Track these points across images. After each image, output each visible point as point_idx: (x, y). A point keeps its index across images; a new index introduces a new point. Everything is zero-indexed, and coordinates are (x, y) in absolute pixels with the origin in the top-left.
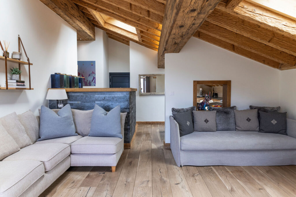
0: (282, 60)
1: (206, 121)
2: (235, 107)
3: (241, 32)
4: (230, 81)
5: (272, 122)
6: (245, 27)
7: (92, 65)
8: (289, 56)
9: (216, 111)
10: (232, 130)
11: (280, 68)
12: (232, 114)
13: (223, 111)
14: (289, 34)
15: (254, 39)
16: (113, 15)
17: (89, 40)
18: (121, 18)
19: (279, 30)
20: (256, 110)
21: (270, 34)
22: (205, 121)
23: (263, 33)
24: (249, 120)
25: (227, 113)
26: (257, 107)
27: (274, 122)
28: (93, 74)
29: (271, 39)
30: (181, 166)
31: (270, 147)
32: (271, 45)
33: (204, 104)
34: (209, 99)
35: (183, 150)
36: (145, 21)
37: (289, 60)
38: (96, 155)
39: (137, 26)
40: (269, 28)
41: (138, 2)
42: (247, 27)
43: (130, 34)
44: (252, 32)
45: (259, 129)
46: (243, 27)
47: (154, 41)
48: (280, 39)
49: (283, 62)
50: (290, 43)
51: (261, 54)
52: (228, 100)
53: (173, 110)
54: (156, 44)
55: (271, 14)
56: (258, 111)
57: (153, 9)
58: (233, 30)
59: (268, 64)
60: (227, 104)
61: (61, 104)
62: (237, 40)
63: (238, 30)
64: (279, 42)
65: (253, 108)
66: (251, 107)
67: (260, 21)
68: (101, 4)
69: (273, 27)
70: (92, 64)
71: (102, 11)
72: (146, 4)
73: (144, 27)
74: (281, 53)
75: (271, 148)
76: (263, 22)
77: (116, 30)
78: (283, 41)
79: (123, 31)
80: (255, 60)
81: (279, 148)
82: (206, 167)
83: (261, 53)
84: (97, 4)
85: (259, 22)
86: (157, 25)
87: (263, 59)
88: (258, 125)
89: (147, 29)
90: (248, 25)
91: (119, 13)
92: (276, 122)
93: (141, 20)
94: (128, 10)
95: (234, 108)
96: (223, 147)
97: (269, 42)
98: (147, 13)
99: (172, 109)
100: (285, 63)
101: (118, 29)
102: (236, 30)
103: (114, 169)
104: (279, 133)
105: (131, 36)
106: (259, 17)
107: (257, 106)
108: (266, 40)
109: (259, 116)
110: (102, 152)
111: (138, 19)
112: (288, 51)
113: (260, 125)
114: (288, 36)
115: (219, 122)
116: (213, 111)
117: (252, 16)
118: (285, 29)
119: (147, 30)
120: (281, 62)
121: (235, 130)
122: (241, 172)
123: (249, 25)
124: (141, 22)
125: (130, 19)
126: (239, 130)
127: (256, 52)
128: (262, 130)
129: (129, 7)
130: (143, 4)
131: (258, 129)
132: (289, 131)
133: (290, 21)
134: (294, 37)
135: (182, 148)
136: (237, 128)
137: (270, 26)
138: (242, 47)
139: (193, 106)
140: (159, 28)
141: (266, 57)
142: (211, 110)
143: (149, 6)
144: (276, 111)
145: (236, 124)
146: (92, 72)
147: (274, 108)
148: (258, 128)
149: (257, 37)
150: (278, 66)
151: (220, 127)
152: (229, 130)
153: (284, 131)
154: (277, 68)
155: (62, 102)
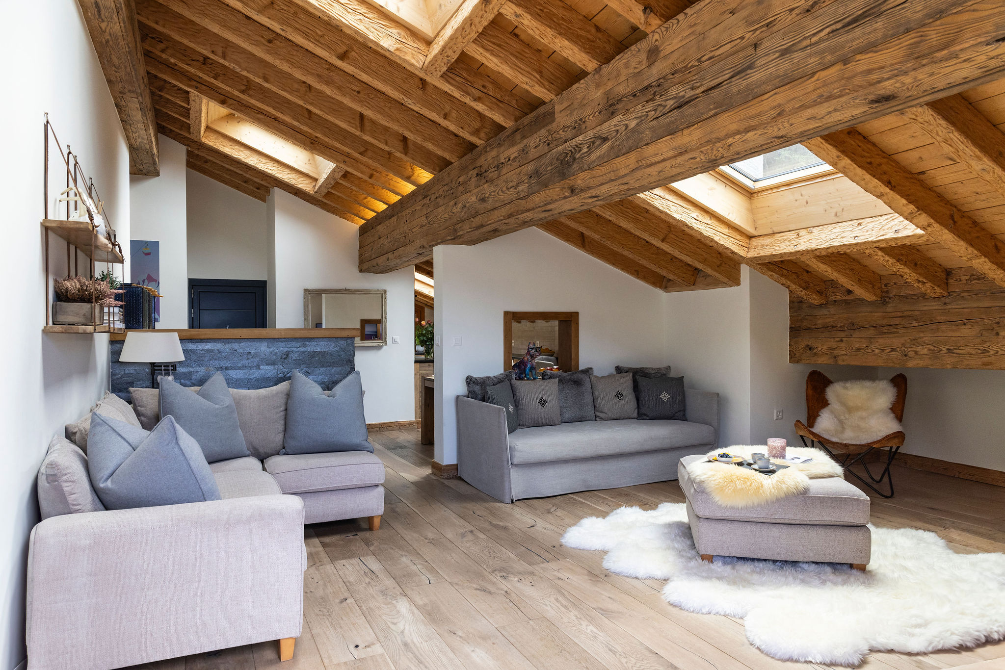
0: (675, 274)
1: (542, 402)
2: (591, 369)
3: (617, 219)
4: (577, 313)
5: (662, 396)
6: (626, 210)
7: (149, 254)
8: (685, 265)
9: (557, 379)
10: (589, 420)
11: (666, 288)
12: (588, 385)
13: (570, 379)
14: (701, 234)
15: (638, 233)
16: (276, 123)
17: (142, 174)
18: (299, 136)
19: (687, 225)
20: (630, 375)
21: (664, 227)
22: (540, 402)
23: (653, 223)
24: (619, 395)
25: (578, 383)
26: (631, 369)
27: (665, 396)
28: (149, 282)
29: (666, 236)
30: (512, 502)
31: (666, 444)
32: (664, 247)
33: (526, 366)
34: (538, 354)
35: (516, 465)
36: (380, 158)
37: (685, 273)
38: (337, 492)
39: (345, 162)
40: (671, 221)
41: (399, 124)
42: (628, 210)
43: (287, 171)
44: (636, 221)
45: (638, 413)
46: (621, 209)
47: (365, 201)
48: (678, 238)
49: (676, 278)
50: (694, 245)
51: (639, 260)
52: (573, 356)
53: (470, 381)
54: (372, 208)
55: (675, 197)
56: (633, 376)
57: (433, 144)
58: (604, 213)
59: (645, 278)
60: (573, 363)
61: (168, 374)
62: (600, 230)
63: (613, 215)
64: (678, 243)
65: (623, 371)
66: (619, 370)
67: (661, 208)
68: (261, 96)
69: (678, 221)
70: (146, 252)
71: (243, 108)
72: (417, 130)
73: (362, 167)
74: (671, 259)
75: (669, 446)
76: (664, 210)
77: (241, 153)
78: (684, 242)
79: (264, 160)
80: (622, 269)
81: (681, 444)
82: (560, 497)
83: (640, 258)
84: (250, 96)
85: (659, 209)
86: (410, 170)
87: (636, 269)
88: (636, 406)
89: (371, 172)
90: (630, 207)
91: (310, 127)
92: (668, 396)
93: (369, 153)
94: (353, 130)
95: (588, 371)
96: (590, 452)
97: (663, 241)
98: (401, 143)
99: (467, 378)
100: (679, 280)
101: (248, 152)
102: (609, 213)
103: (377, 522)
104: (674, 418)
105: (289, 176)
106: (659, 201)
107: (630, 366)
108: (658, 237)
109: (636, 388)
110: (354, 483)
111: (362, 149)
112: (691, 259)
113: (641, 405)
114: (699, 237)
115: (565, 405)
116: (552, 380)
117: (649, 198)
118: (696, 225)
119: (371, 176)
120: (671, 277)
121: (594, 419)
122: (627, 495)
123: (632, 206)
124: (369, 158)
125: (338, 145)
126: (602, 419)
127: (631, 256)
128: (645, 415)
129: (358, 123)
130: (412, 130)
131: (635, 415)
132: (689, 413)
133: (702, 213)
134: (707, 240)
135: (516, 461)
136: (598, 414)
137: (674, 218)
138: (608, 243)
139: (505, 370)
140: (413, 178)
141: (647, 266)
142: (546, 377)
143: (426, 135)
144: (665, 375)
145: (595, 406)
146: (145, 277)
147: (659, 369)
148: (636, 411)
149: (645, 231)
150: (662, 282)
151: (567, 416)
152: (583, 419)
153: (682, 413)
154: (660, 287)
155: (170, 368)
